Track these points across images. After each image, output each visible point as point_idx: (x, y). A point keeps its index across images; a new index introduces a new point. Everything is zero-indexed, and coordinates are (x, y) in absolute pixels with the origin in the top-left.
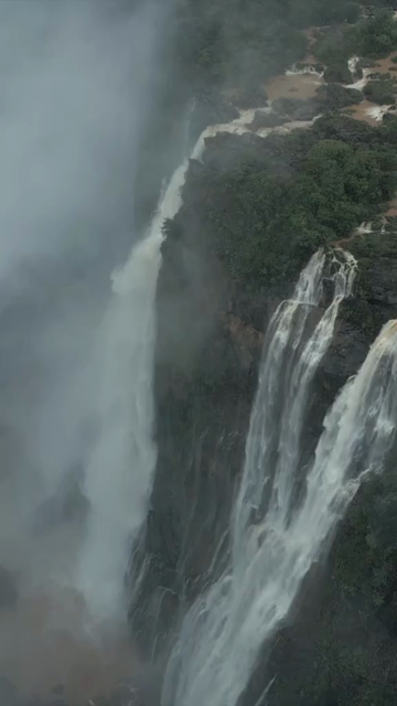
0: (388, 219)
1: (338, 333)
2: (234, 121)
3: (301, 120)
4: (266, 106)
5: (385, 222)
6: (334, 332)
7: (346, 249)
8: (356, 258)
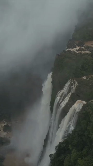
0: (91, 76)
1: (69, 101)
2: (74, 48)
3: (89, 51)
4: (83, 46)
5: (90, 77)
6: (68, 101)
7: (76, 81)
8: (78, 84)
